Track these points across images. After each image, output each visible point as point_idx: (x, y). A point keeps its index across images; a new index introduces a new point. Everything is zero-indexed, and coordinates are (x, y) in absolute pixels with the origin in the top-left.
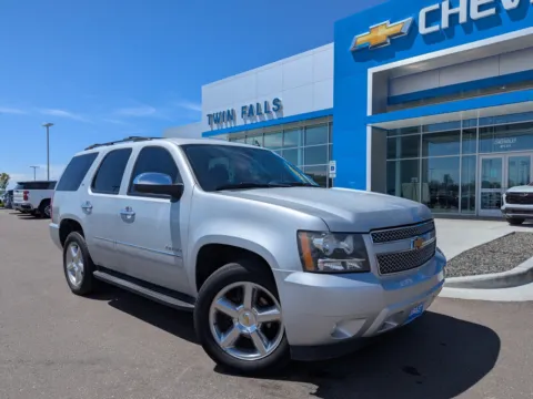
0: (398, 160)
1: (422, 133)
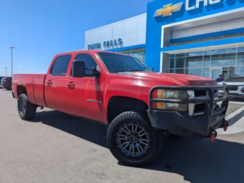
0: (175, 69)
1: (185, 57)
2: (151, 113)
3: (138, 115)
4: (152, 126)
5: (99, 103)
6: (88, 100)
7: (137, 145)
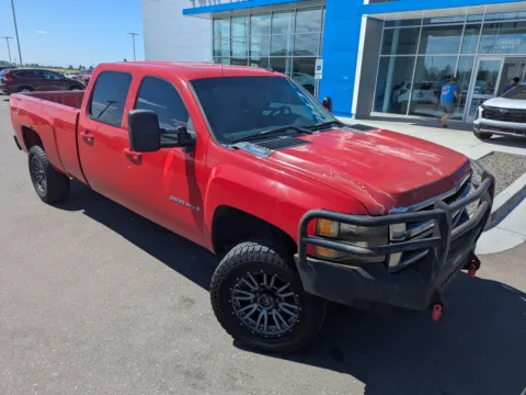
0: (393, 56)
1: (422, 26)
2: (303, 261)
3: (277, 258)
4: (305, 289)
5: (194, 211)
6: (172, 198)
7: (274, 312)
